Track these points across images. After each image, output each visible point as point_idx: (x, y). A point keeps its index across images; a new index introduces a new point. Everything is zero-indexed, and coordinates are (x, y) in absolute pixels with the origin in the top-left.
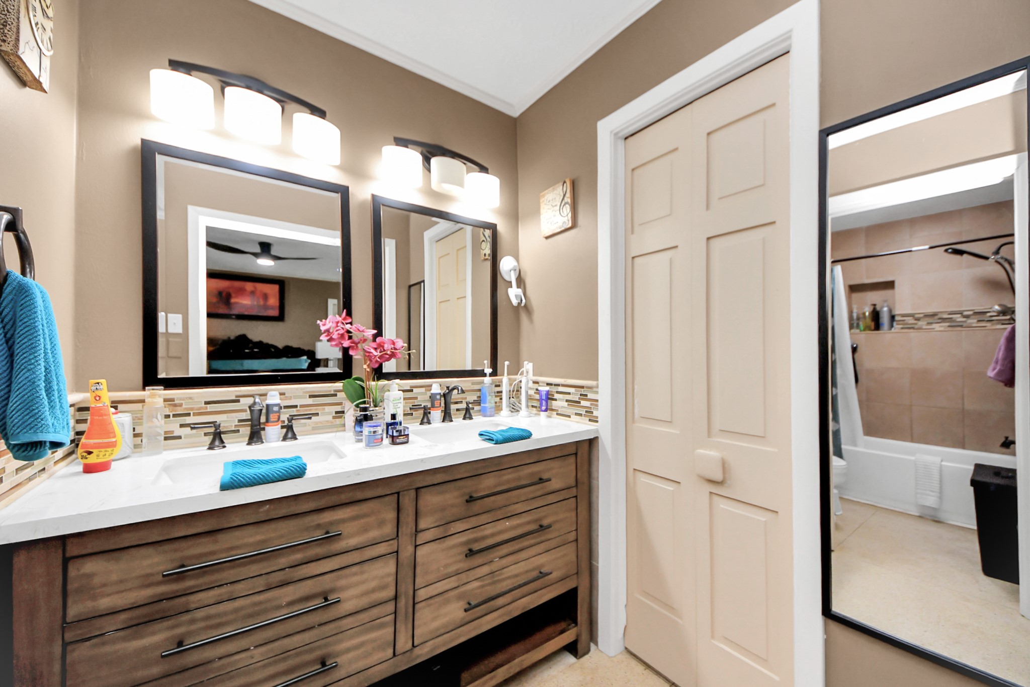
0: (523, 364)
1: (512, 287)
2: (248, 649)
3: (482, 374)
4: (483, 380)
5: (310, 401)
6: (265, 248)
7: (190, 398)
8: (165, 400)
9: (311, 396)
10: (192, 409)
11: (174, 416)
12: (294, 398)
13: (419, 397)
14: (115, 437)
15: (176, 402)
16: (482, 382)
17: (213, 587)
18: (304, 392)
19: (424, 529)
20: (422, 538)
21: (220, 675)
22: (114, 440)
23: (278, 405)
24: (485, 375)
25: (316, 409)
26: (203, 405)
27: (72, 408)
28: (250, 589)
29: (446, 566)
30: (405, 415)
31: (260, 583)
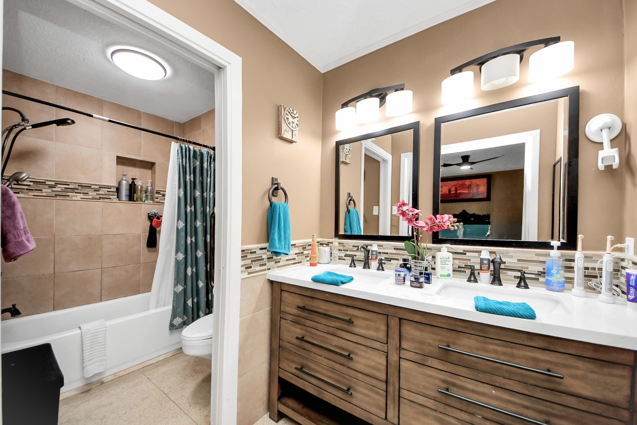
0: (625, 239)
1: (603, 149)
2: (322, 356)
3: (546, 246)
4: (550, 252)
5: (395, 251)
6: (465, 159)
7: (348, 244)
8: (339, 243)
9: (395, 249)
10: (349, 248)
11: (344, 250)
12: (387, 249)
13: (471, 259)
14: (316, 255)
15: (344, 245)
16: (548, 255)
17: (312, 321)
18: (392, 246)
19: (405, 349)
20: (404, 354)
21: (312, 360)
22: (316, 256)
23: (376, 251)
24: (552, 248)
25: (397, 257)
26: (352, 247)
27: (318, 243)
28: (323, 330)
29: (424, 387)
30: (454, 271)
31: (325, 329)
